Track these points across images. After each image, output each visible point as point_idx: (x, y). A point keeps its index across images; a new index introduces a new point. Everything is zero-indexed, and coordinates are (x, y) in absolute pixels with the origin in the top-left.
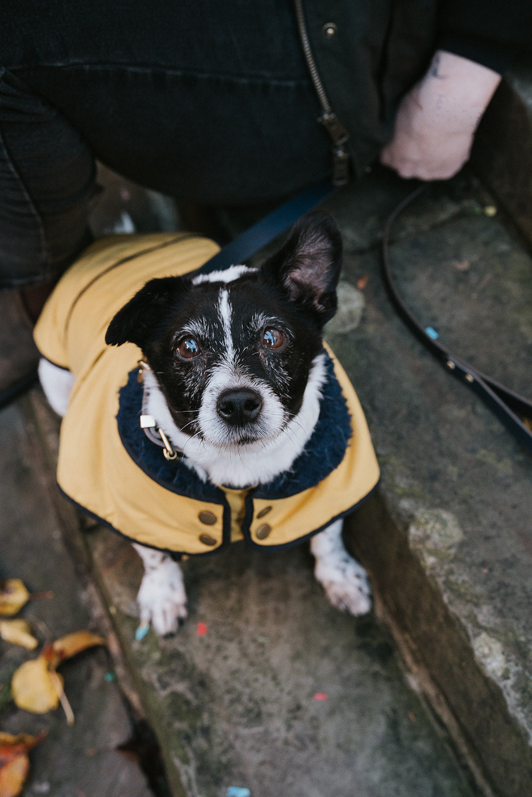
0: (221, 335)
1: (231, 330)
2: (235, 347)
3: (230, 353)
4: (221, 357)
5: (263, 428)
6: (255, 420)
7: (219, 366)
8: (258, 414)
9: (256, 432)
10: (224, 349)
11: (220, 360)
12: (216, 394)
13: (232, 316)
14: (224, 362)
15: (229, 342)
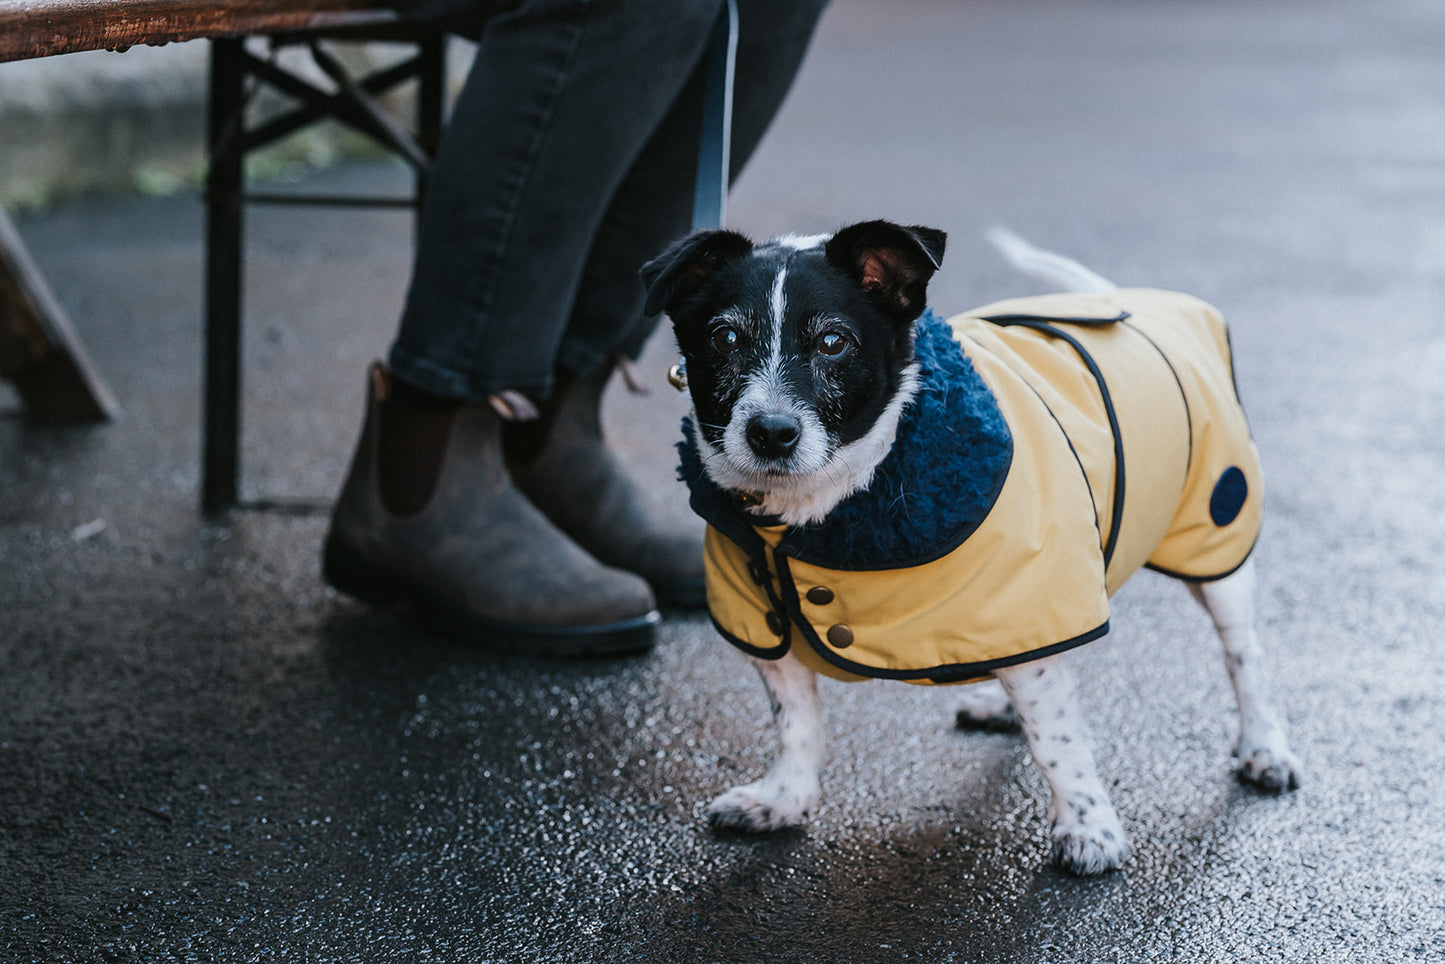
0: (768, 334)
1: (782, 329)
2: (782, 352)
3: (775, 360)
4: (762, 363)
5: (796, 464)
6: (790, 452)
7: (757, 376)
8: (793, 448)
9: (787, 466)
10: (768, 354)
11: (761, 367)
12: (747, 414)
13: (786, 314)
14: (765, 370)
15: (776, 345)
